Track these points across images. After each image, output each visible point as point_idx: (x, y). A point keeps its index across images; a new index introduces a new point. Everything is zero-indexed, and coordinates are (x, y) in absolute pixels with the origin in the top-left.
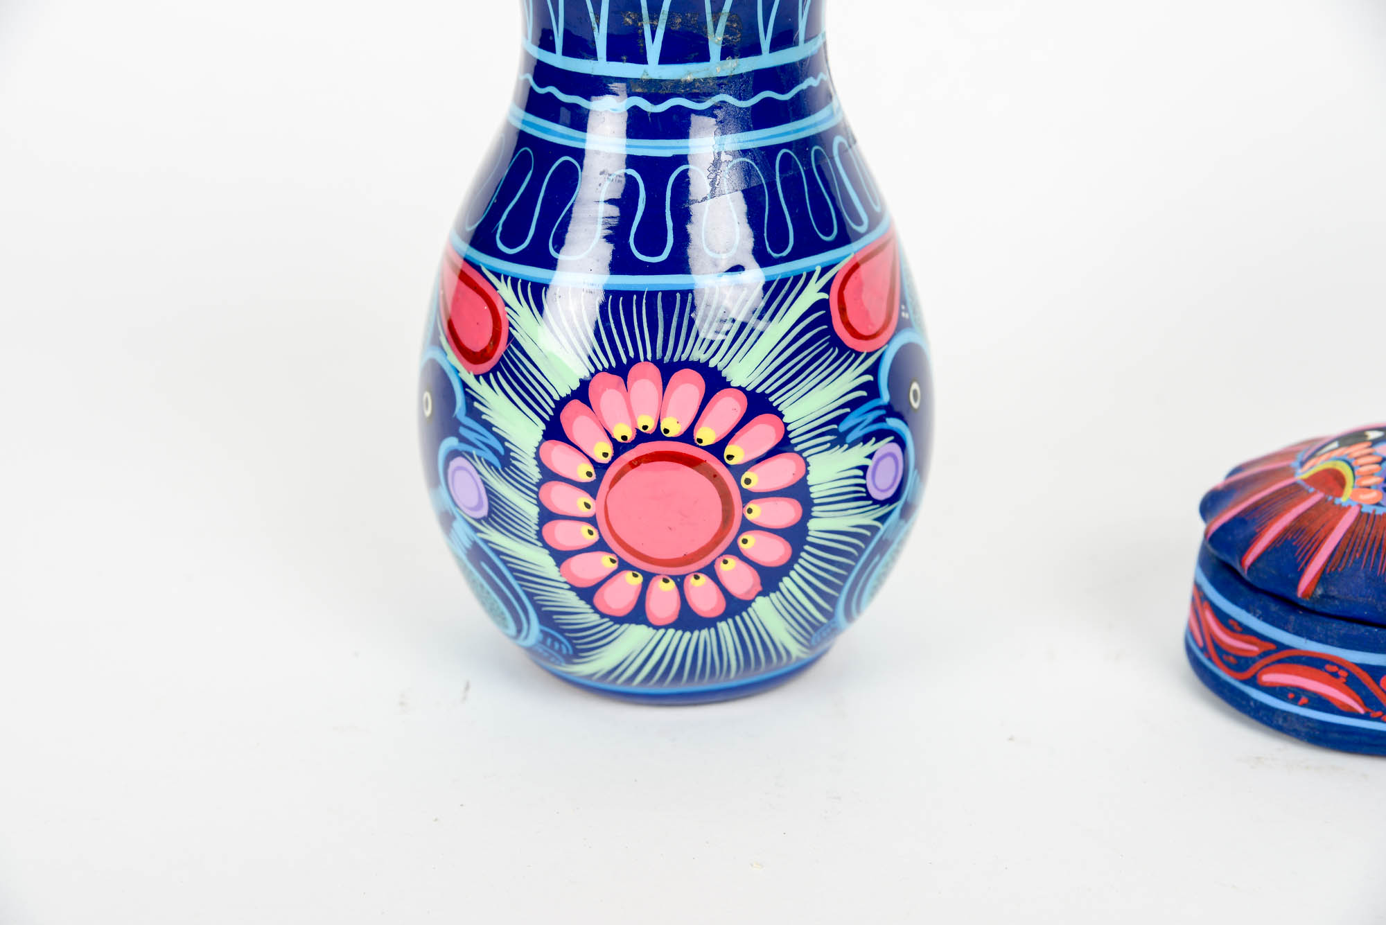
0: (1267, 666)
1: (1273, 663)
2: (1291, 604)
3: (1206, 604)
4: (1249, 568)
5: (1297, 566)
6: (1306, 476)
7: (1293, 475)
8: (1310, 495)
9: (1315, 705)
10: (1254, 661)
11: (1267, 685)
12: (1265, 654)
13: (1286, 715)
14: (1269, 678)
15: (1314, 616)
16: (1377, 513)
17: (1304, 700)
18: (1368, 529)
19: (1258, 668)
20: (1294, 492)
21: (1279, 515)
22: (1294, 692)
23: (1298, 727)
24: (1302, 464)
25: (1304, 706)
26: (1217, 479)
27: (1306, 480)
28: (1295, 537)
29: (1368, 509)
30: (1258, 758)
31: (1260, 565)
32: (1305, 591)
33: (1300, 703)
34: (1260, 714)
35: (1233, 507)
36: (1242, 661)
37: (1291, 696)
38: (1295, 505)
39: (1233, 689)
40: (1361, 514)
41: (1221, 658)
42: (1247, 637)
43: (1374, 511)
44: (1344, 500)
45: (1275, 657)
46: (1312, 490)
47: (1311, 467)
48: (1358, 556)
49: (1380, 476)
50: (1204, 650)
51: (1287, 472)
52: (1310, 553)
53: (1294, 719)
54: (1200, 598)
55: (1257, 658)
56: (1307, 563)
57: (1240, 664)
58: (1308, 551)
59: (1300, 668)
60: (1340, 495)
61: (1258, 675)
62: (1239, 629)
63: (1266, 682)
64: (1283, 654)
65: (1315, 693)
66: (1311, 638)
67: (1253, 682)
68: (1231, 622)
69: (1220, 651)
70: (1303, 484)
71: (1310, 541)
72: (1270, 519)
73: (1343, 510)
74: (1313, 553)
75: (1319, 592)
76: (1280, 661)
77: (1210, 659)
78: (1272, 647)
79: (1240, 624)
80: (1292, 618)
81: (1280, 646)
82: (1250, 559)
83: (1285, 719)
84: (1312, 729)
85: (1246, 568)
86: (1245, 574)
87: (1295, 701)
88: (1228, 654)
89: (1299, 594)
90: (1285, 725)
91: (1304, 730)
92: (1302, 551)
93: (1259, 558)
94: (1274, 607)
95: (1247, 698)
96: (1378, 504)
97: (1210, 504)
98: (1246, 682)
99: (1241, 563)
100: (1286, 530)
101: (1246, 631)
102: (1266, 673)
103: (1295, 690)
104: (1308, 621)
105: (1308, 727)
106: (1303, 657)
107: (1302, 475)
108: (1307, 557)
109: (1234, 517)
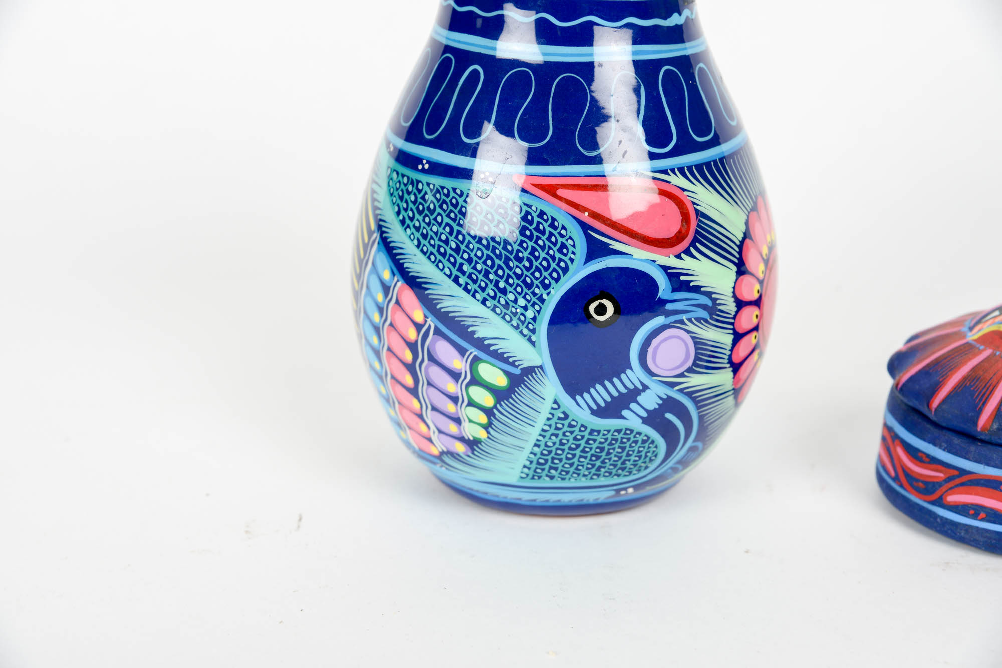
0: (951, 488)
1: (957, 486)
2: (971, 437)
3: (897, 442)
4: (936, 410)
5: (976, 406)
6: (976, 337)
7: (964, 337)
8: (980, 352)
9: (993, 519)
10: (940, 485)
11: (952, 504)
12: (949, 479)
13: (968, 528)
14: (952, 498)
15: (990, 446)
17: (983, 515)
19: (944, 490)
20: (967, 350)
21: (956, 368)
22: (973, 509)
23: (977, 537)
24: (971, 329)
25: (982, 520)
26: (898, 344)
27: (975, 340)
28: (972, 384)
30: (947, 563)
31: (944, 407)
32: (984, 426)
33: (979, 517)
34: (946, 529)
35: (918, 363)
36: (930, 486)
37: (972, 512)
38: (970, 359)
39: (922, 509)
41: (911, 485)
42: (934, 466)
45: (958, 481)
46: (982, 347)
47: (980, 330)
50: (896, 479)
51: (959, 335)
52: (986, 395)
53: (974, 531)
54: (890, 439)
55: (943, 483)
56: (984, 404)
57: (927, 488)
58: (984, 394)
59: (979, 489)
61: (943, 497)
62: (927, 460)
63: (950, 502)
64: (965, 478)
65: (992, 509)
66: (988, 465)
67: (940, 502)
68: (920, 454)
69: (910, 479)
70: (974, 343)
71: (985, 386)
72: (950, 370)
74: (989, 396)
75: (995, 426)
76: (962, 484)
77: (901, 486)
78: (956, 473)
79: (928, 456)
80: (973, 448)
81: (963, 472)
82: (935, 403)
83: (967, 531)
84: (990, 538)
85: (933, 410)
86: (932, 416)
87: (975, 516)
88: (917, 480)
89: (979, 429)
90: (967, 537)
91: (982, 539)
92: (979, 395)
93: (944, 401)
94: (956, 440)
95: (935, 516)
97: (895, 364)
98: (933, 503)
99: (928, 406)
100: (965, 379)
101: (933, 461)
102: (950, 495)
103: (975, 507)
104: (986, 450)
105: (986, 537)
106: (982, 480)
107: (972, 337)
108: (984, 399)
109: (920, 371)
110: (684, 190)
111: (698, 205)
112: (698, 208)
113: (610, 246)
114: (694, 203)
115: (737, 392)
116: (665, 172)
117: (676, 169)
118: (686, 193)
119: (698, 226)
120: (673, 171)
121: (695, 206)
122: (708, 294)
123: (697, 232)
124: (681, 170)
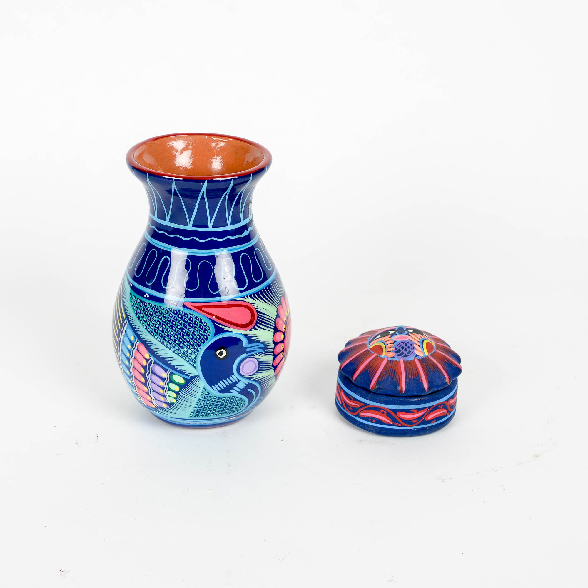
0: (362, 411)
1: (364, 410)
2: (368, 391)
3: (342, 390)
4: (355, 380)
5: (370, 379)
6: (371, 347)
7: (366, 347)
8: (373, 354)
9: (377, 422)
10: (358, 409)
11: (362, 416)
12: (361, 407)
13: (369, 426)
14: (362, 414)
15: (375, 394)
16: (393, 360)
17: (374, 421)
18: (391, 366)
19: (359, 411)
20: (367, 353)
21: (363, 362)
22: (371, 419)
23: (372, 429)
24: (370, 343)
25: (374, 423)
26: (342, 347)
27: (370, 349)
28: (368, 369)
29: (390, 359)
30: (361, 440)
31: (358, 379)
32: (373, 387)
33: (373, 422)
34: (361, 426)
35: (349, 359)
36: (354, 409)
37: (370, 420)
38: (368, 358)
39: (352, 418)
40: (388, 360)
41: (347, 408)
42: (355, 402)
43: (392, 359)
44: (383, 356)
45: (364, 408)
46: (373, 352)
47: (373, 344)
48: (388, 375)
49: (394, 348)
50: (342, 405)
51: (365, 345)
52: (373, 375)
53: (371, 427)
54: (339, 388)
55: (359, 408)
56: (373, 378)
57: (353, 410)
58: (373, 374)
59: (372, 411)
60: (382, 355)
61: (359, 414)
62: (353, 399)
63: (361, 416)
64: (367, 407)
65: (377, 419)
66: (375, 402)
67: (358, 416)
68: (350, 397)
69: (347, 406)
70: (370, 350)
71: (373, 370)
72: (361, 363)
73: (383, 359)
75: (377, 387)
76: (366, 409)
77: (344, 408)
78: (363, 405)
79: (353, 397)
80: (369, 395)
81: (366, 404)
82: (355, 377)
83: (368, 427)
84: (377, 430)
85: (354, 380)
86: (354, 382)
87: (371, 421)
88: (350, 407)
89: (371, 389)
90: (369, 429)
91: (374, 430)
92: (371, 374)
93: (358, 377)
94: (363, 392)
95: (357, 421)
96: (393, 357)
97: (341, 356)
98: (355, 416)
99: (352, 378)
100: (366, 367)
101: (355, 400)
102: (361, 413)
103: (371, 418)
104: (373, 396)
105: (375, 429)
106: (373, 407)
107: (370, 347)
108: (372, 376)
109: (349, 362)
110: (252, 304)
111: (257, 309)
112: (258, 310)
113: (224, 329)
114: (256, 308)
115: (276, 376)
116: (244, 298)
117: (248, 296)
118: (252, 305)
119: (258, 317)
120: (247, 297)
121: (256, 309)
122: (263, 343)
123: (258, 319)
124: (250, 296)
